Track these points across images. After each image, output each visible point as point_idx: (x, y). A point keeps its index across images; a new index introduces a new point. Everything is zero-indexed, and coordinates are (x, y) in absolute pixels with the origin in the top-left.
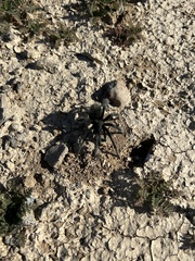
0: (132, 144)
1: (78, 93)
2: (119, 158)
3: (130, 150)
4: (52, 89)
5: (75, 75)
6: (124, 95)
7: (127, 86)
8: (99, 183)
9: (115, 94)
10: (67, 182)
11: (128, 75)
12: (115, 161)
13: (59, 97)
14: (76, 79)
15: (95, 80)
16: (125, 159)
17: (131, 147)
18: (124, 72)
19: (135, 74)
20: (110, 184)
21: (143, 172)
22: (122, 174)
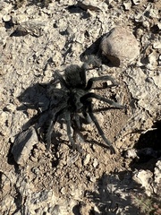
0: (137, 125)
1: (64, 56)
2: (113, 152)
3: (136, 137)
4: (34, 56)
5: (63, 33)
6: (127, 47)
7: (135, 34)
8: (77, 194)
9: (109, 47)
10: (29, 189)
11: (137, 17)
12: (107, 157)
13: (42, 64)
14: (64, 38)
15: (87, 34)
16: (124, 153)
17: (136, 131)
18: (131, 15)
19: (147, 14)
20: (94, 197)
21: (151, 181)
22: (114, 181)
